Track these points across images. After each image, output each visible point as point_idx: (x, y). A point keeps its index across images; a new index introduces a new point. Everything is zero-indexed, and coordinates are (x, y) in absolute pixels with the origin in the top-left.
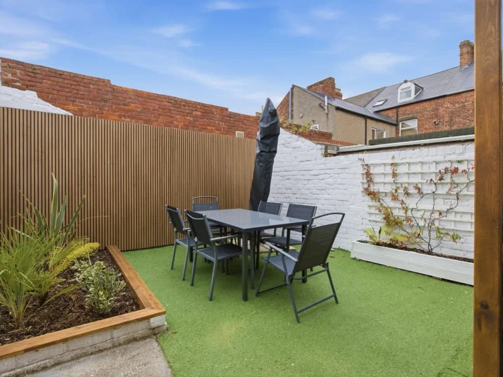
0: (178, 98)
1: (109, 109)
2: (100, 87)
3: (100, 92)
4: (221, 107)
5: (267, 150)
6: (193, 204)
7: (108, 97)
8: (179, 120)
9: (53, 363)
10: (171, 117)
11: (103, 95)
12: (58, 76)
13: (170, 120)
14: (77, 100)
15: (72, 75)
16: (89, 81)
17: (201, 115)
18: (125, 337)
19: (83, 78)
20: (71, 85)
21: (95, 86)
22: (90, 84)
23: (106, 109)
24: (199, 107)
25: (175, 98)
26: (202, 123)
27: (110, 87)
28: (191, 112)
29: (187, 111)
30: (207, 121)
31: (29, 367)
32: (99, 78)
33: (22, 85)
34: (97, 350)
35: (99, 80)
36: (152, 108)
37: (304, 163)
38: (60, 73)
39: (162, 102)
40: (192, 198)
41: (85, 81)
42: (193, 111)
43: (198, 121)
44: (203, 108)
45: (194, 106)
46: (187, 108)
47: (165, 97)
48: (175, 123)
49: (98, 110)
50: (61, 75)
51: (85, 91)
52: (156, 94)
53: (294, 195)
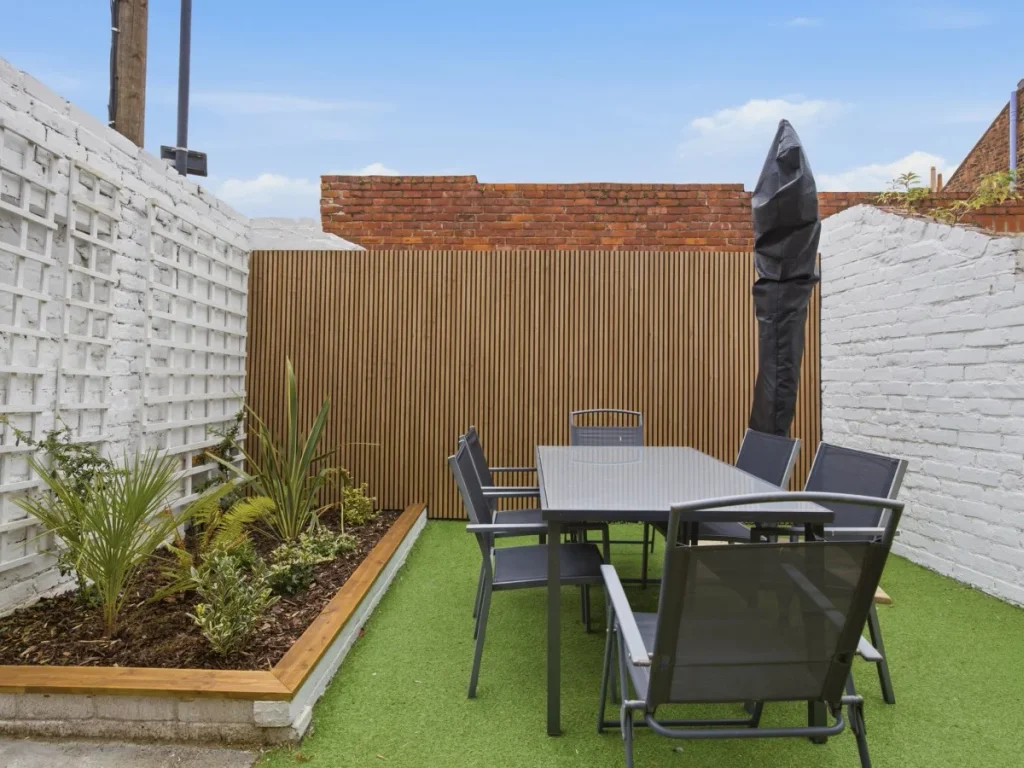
0: (611, 185)
1: (473, 232)
2: (459, 193)
3: (458, 202)
4: (722, 185)
5: (777, 277)
6: (573, 427)
7: (470, 209)
8: (613, 233)
9: (70, 732)
10: (595, 229)
11: (465, 208)
12: (394, 187)
13: (592, 236)
14: (422, 224)
15: (414, 181)
16: (441, 186)
17: (669, 214)
18: (203, 725)
19: (431, 183)
20: (413, 198)
21: (451, 192)
22: (443, 190)
23: (468, 232)
24: (662, 195)
25: (604, 184)
26: (669, 232)
27: (475, 190)
28: (642, 210)
29: (632, 210)
30: (685, 225)
31: (34, 722)
32: (456, 177)
33: (347, 213)
34: (146, 733)
35: (458, 179)
36: (554, 217)
37: (946, 308)
38: (396, 181)
39: (574, 199)
40: (572, 413)
41: (434, 187)
42: (647, 207)
43: (662, 229)
44: (673, 195)
45: (651, 195)
46: (631, 202)
47: (582, 187)
48: (605, 241)
49: (454, 237)
50: (398, 184)
51: (433, 206)
52: (561, 185)
53: (914, 416)
